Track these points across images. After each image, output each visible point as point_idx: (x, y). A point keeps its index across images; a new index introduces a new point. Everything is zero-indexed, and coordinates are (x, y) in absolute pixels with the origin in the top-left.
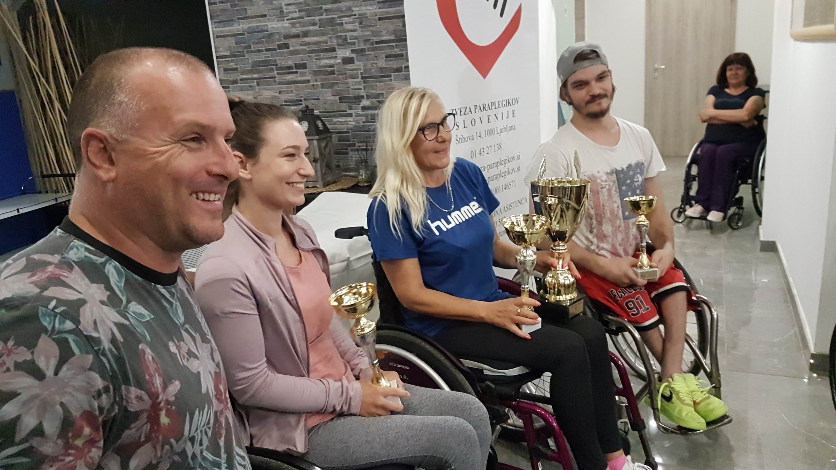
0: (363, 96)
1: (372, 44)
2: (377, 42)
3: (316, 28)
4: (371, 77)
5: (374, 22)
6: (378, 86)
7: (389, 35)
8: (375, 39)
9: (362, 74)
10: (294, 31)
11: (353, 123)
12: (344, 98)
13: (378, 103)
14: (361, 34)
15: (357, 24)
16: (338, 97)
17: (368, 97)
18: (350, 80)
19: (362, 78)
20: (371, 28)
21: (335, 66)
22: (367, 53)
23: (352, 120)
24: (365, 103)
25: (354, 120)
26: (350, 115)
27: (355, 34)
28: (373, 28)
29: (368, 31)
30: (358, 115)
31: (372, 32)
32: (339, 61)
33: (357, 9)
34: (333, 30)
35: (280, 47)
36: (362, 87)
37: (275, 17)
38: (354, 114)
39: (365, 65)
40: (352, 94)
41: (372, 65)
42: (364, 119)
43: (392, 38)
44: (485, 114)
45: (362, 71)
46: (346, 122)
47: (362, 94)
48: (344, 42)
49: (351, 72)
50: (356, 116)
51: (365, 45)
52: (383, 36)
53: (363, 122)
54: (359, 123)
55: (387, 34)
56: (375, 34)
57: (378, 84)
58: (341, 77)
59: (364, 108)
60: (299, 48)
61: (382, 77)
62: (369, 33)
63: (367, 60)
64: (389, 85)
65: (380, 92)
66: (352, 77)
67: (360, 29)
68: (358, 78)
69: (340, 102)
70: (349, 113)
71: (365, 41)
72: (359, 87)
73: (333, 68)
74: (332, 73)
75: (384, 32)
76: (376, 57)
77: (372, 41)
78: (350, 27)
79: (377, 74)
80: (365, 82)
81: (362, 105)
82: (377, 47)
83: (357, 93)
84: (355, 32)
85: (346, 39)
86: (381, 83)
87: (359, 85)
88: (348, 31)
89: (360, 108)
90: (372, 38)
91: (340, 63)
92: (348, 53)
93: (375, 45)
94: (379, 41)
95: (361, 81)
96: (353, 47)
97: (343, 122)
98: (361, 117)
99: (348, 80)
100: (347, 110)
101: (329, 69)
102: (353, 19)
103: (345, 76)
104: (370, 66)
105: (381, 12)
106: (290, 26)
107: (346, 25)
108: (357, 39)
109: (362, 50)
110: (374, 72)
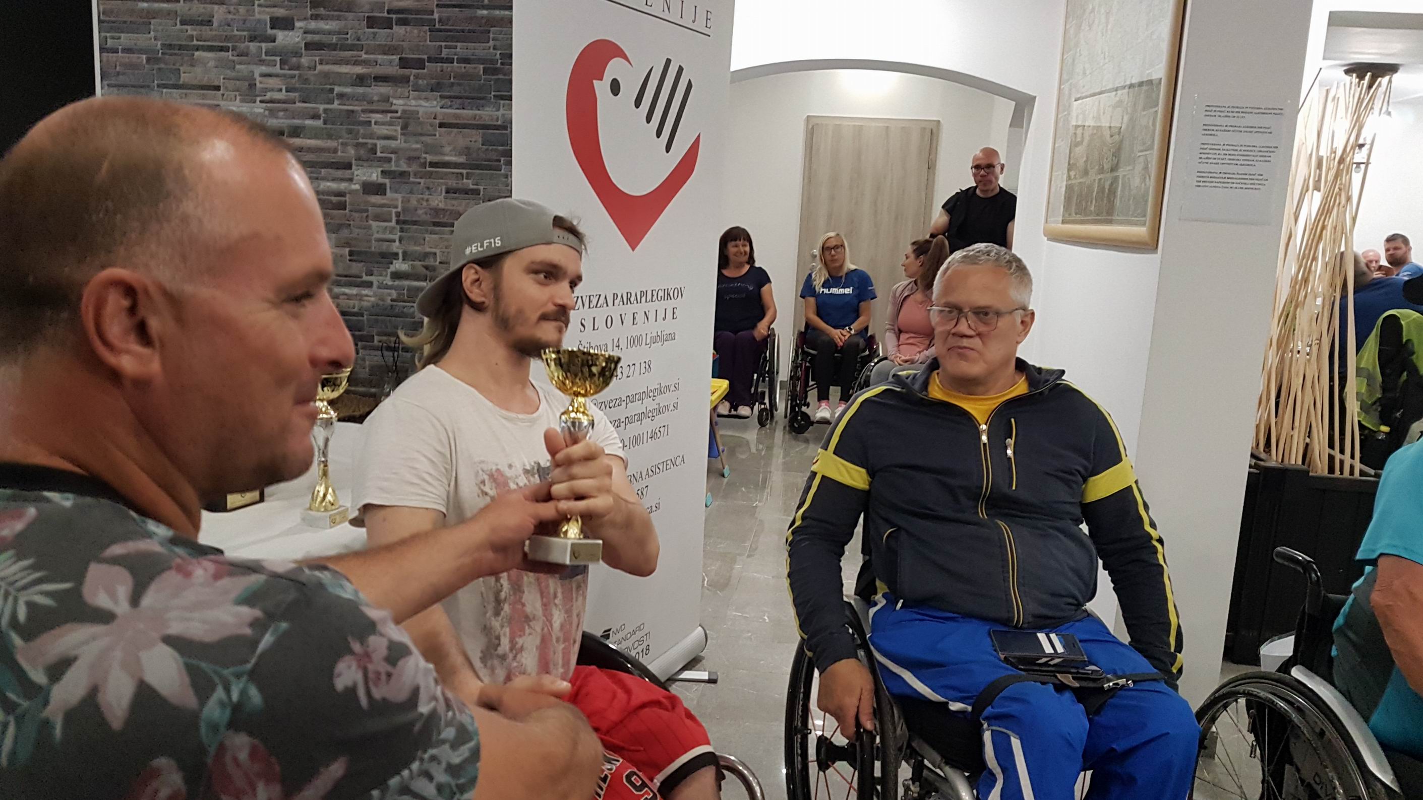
0: (397, 254)
1: (424, 165)
2: (432, 165)
3: (319, 123)
4: (415, 223)
5: (431, 128)
6: (427, 239)
7: (456, 155)
8: (429, 158)
9: (398, 214)
11: (373, 299)
12: (359, 253)
13: (424, 270)
14: (404, 145)
15: (399, 128)
16: (347, 250)
17: (406, 257)
18: (374, 224)
19: (398, 222)
20: (423, 139)
21: (348, 196)
22: (412, 179)
23: (371, 293)
24: (400, 265)
25: (375, 295)
26: (369, 285)
27: (393, 144)
28: (428, 139)
29: (417, 142)
30: (382, 286)
31: (426, 145)
32: (357, 187)
33: (401, 102)
34: (350, 132)
36: (396, 237)
38: (375, 284)
39: (406, 201)
40: (374, 247)
41: (418, 201)
42: (394, 294)
43: (462, 159)
44: (629, 309)
45: (399, 209)
46: (360, 297)
47: (395, 250)
48: (370, 156)
49: (378, 210)
50: (379, 287)
51: (409, 166)
52: (444, 155)
53: (392, 300)
54: (383, 300)
55: (454, 153)
56: (429, 149)
57: (428, 237)
58: (356, 215)
59: (397, 276)
61: (435, 224)
62: (418, 146)
63: (411, 192)
65: (428, 250)
66: (377, 218)
67: (403, 138)
68: (390, 221)
69: (350, 260)
70: (365, 282)
71: (411, 159)
72: (391, 237)
73: (343, 199)
74: (342, 206)
75: (447, 149)
76: (428, 188)
77: (422, 161)
78: (384, 130)
79: (427, 218)
80: (402, 230)
81: (392, 268)
82: (431, 173)
83: (384, 246)
84: (394, 142)
85: (373, 150)
86: (433, 236)
87: (391, 233)
88: (379, 138)
89: (389, 274)
90: (424, 155)
91: (357, 190)
92: (374, 175)
93: (428, 169)
94: (436, 163)
95: (394, 228)
96: (386, 167)
97: (352, 295)
98: (389, 291)
99: (371, 222)
100: (364, 274)
101: (334, 199)
102: (391, 118)
103: (365, 215)
104: (415, 203)
105: (445, 114)
106: (267, 113)
107: (376, 126)
108: (396, 153)
109: (403, 174)
110: (421, 214)
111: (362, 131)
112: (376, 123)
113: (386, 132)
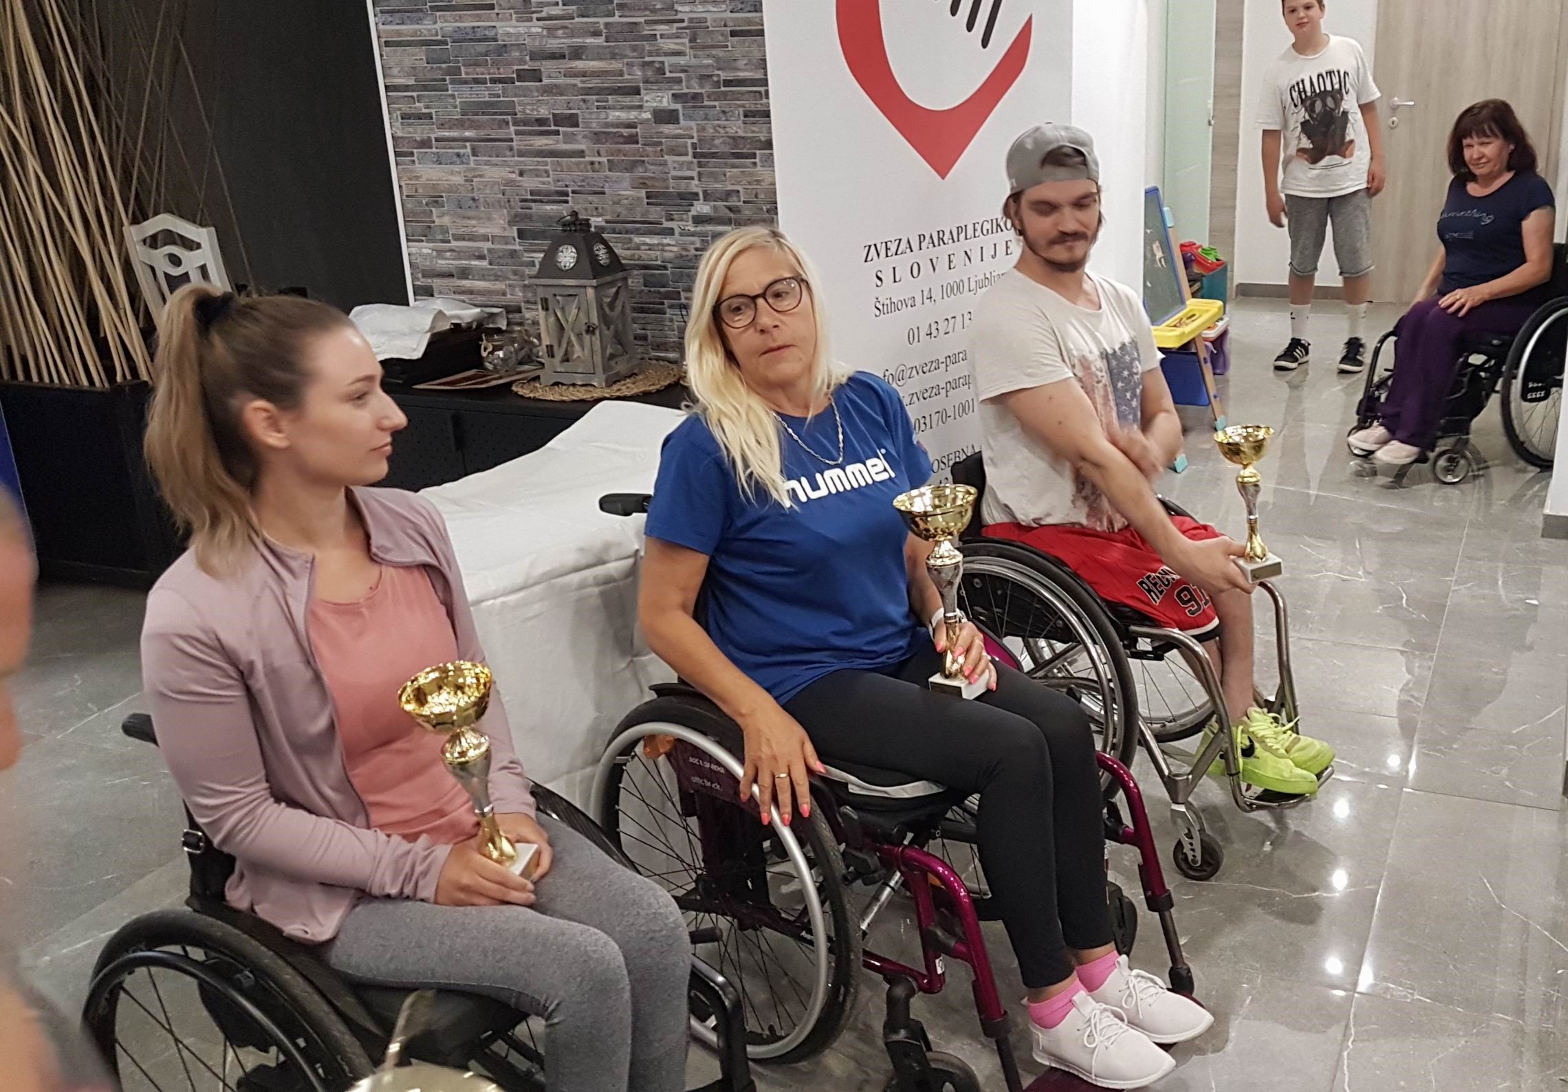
0: (697, 194)
1: (717, 84)
2: (728, 83)
3: (600, 41)
4: (713, 155)
5: (721, 38)
6: (728, 174)
7: (751, 70)
8: (724, 75)
9: (694, 146)
10: (553, 44)
11: (675, 249)
12: (657, 195)
13: (727, 211)
14: (694, 61)
15: (686, 41)
16: (643, 192)
17: (707, 196)
18: (669, 159)
19: (695, 156)
20: (714, 52)
21: (639, 126)
22: (706, 103)
23: (673, 243)
24: (701, 208)
25: (677, 244)
26: (670, 232)
27: (681, 61)
28: (719, 52)
29: (708, 56)
30: (685, 233)
31: (717, 59)
32: (647, 115)
33: (687, 9)
34: (634, 49)
35: (522, 75)
36: (695, 174)
37: (512, 11)
38: (677, 231)
39: (702, 129)
40: (673, 187)
41: (714, 128)
42: (697, 242)
44: (942, 252)
45: (695, 141)
46: (662, 247)
47: (695, 190)
48: (658, 76)
49: (673, 142)
50: (681, 235)
51: (702, 87)
52: (735, 70)
53: (696, 249)
54: (686, 250)
55: (748, 68)
56: (722, 64)
57: (730, 172)
58: (649, 149)
59: (698, 220)
60: (562, 81)
61: (735, 156)
62: (710, 61)
63: (706, 118)
64: (751, 174)
65: (730, 188)
66: (673, 151)
67: (692, 52)
68: (687, 154)
69: (648, 204)
70: (667, 228)
71: (704, 78)
72: (689, 173)
73: (633, 130)
74: (633, 139)
75: (741, 63)
76: (724, 112)
77: (715, 79)
78: (670, 45)
79: (727, 149)
80: (700, 165)
81: (693, 212)
82: (725, 93)
83: (683, 187)
84: (682, 58)
85: (661, 71)
86: (735, 170)
87: (689, 169)
88: (667, 54)
89: (690, 219)
90: (717, 72)
91: (648, 120)
92: (665, 100)
93: (723, 89)
94: (731, 81)
95: (692, 162)
96: (676, 89)
97: (654, 245)
98: (692, 238)
99: (666, 157)
100: (663, 220)
101: (625, 132)
102: (678, 28)
103: (659, 149)
104: (712, 131)
105: (737, 19)
106: (545, 32)
107: (662, 41)
108: (686, 71)
109: (696, 97)
110: (720, 145)
111: (647, 48)
112: (662, 36)
113: (673, 47)
